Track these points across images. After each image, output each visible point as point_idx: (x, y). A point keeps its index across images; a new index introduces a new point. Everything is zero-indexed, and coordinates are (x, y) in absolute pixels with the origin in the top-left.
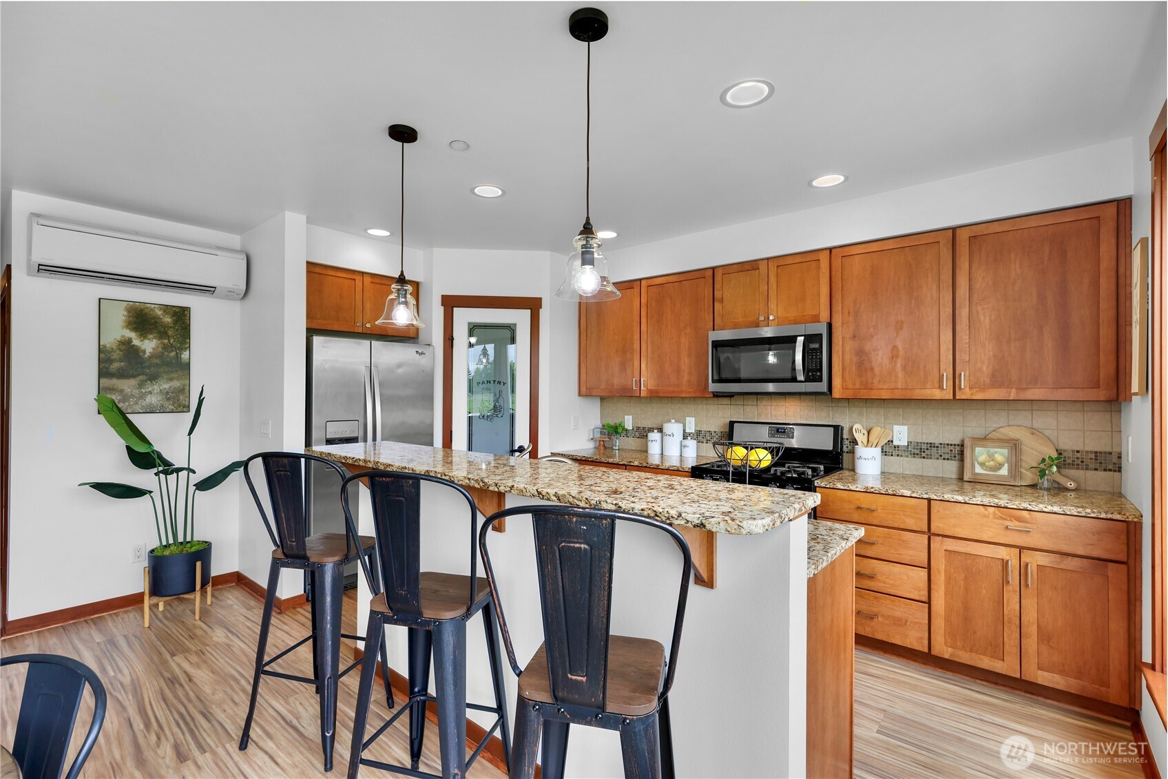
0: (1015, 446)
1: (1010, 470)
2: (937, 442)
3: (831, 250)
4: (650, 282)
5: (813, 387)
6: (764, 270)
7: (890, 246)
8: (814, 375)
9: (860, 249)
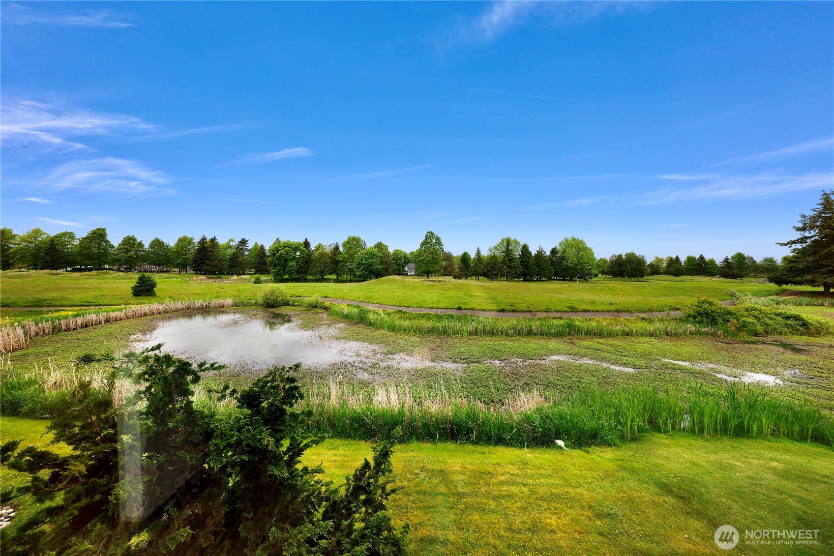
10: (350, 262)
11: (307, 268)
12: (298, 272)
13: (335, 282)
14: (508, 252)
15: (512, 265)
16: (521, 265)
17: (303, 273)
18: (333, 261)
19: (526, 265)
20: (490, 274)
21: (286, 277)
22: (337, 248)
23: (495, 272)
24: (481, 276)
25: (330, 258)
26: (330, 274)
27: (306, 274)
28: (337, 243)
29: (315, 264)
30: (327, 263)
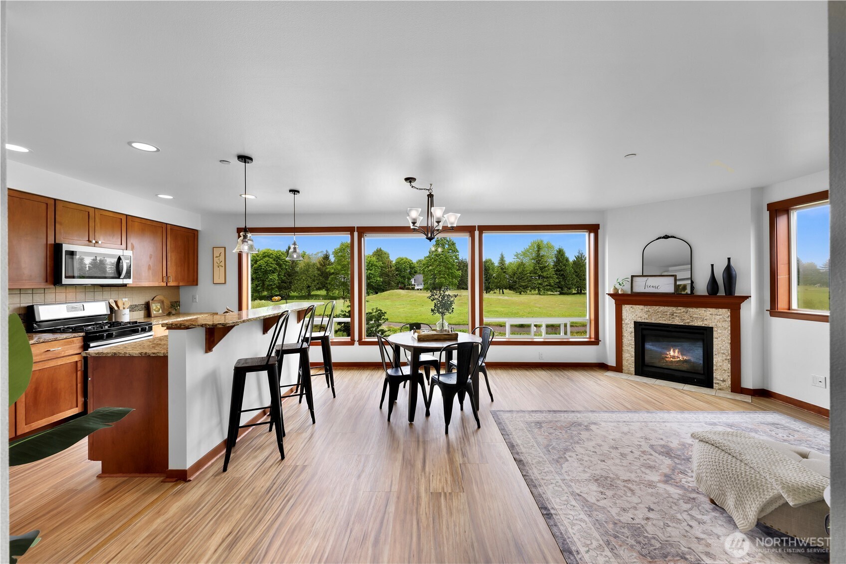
0: (162, 302)
1: (162, 310)
2: (137, 304)
3: (127, 215)
5: (126, 281)
6: (92, 214)
7: (149, 223)
8: (128, 275)
9: (139, 220)
10: (343, 274)
11: (290, 283)
12: (279, 287)
13: (325, 299)
14: (539, 258)
15: (545, 274)
16: (557, 274)
17: (285, 288)
18: (322, 273)
19: (563, 275)
20: (517, 286)
21: (265, 293)
22: (326, 257)
23: (523, 284)
24: (506, 289)
25: (318, 269)
26: (319, 289)
27: (289, 290)
28: (327, 251)
29: (300, 277)
30: (315, 276)
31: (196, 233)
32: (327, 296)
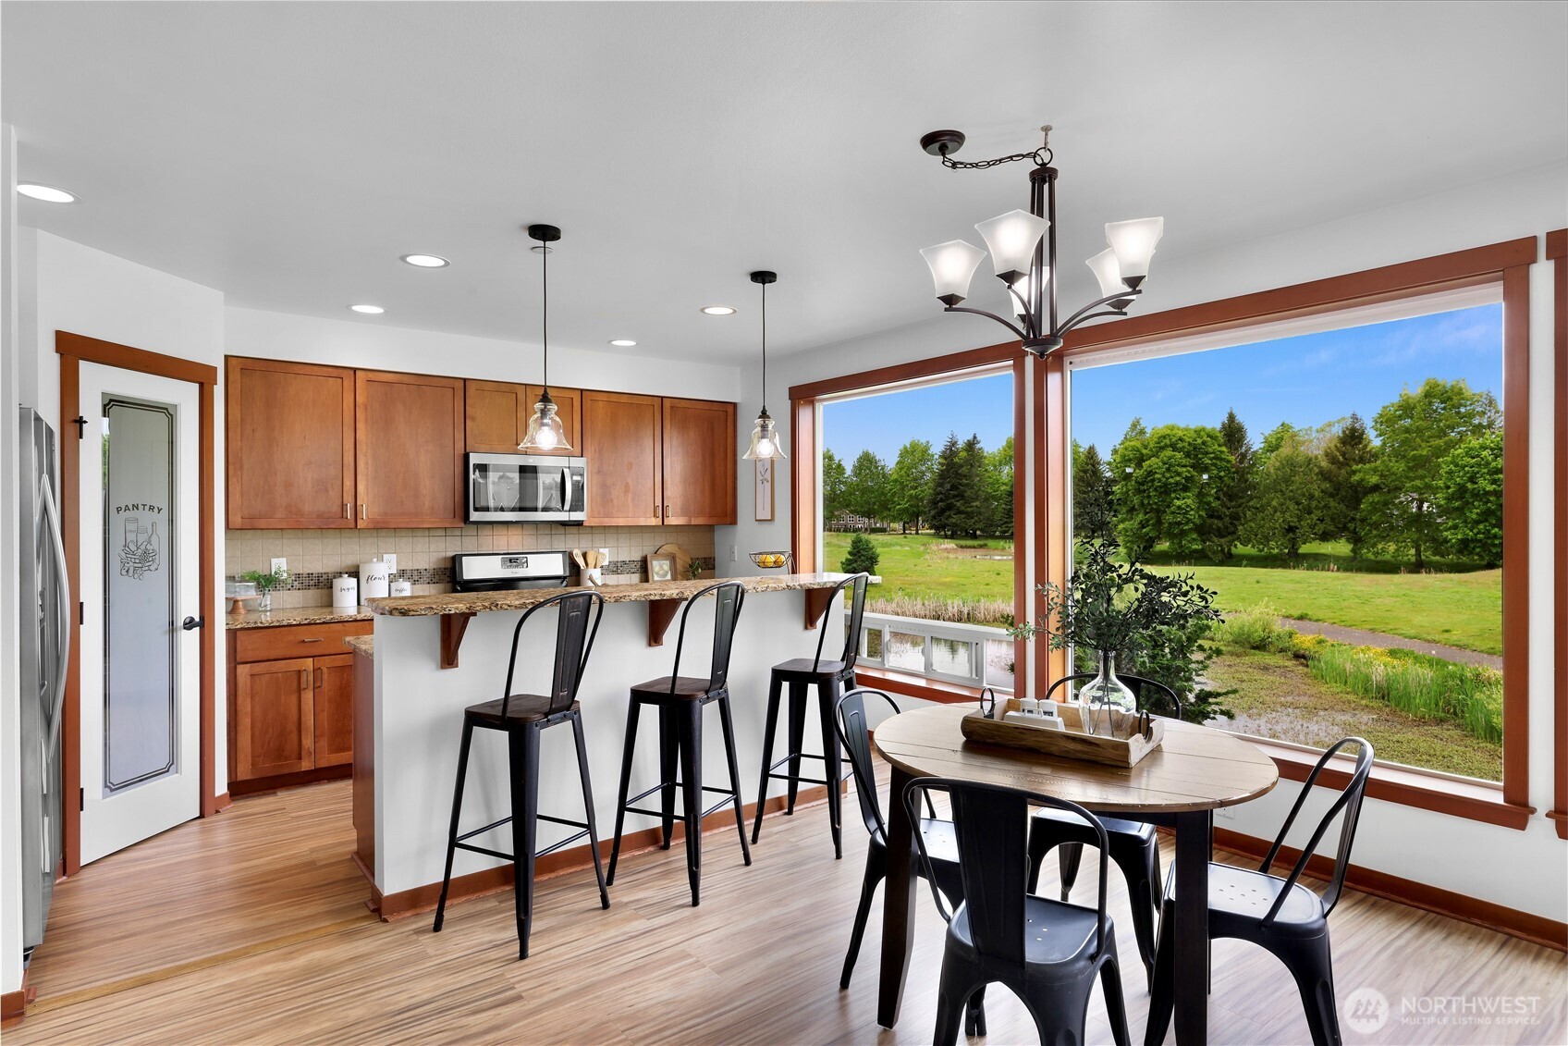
0: (673, 558)
1: (672, 574)
3: (582, 390)
4: (371, 376)
5: (576, 516)
6: (521, 396)
7: (624, 399)
8: (577, 505)
9: (604, 397)
10: (1416, 489)
11: (1235, 517)
12: (1202, 531)
13: (1346, 570)
17: (1220, 534)
18: (1338, 487)
21: (1164, 546)
22: (1353, 437)
25: (1324, 475)
26: (1325, 537)
27: (1230, 538)
28: (1354, 417)
29: (1265, 500)
30: (1311, 497)
31: (730, 409)
32: (1354, 559)
